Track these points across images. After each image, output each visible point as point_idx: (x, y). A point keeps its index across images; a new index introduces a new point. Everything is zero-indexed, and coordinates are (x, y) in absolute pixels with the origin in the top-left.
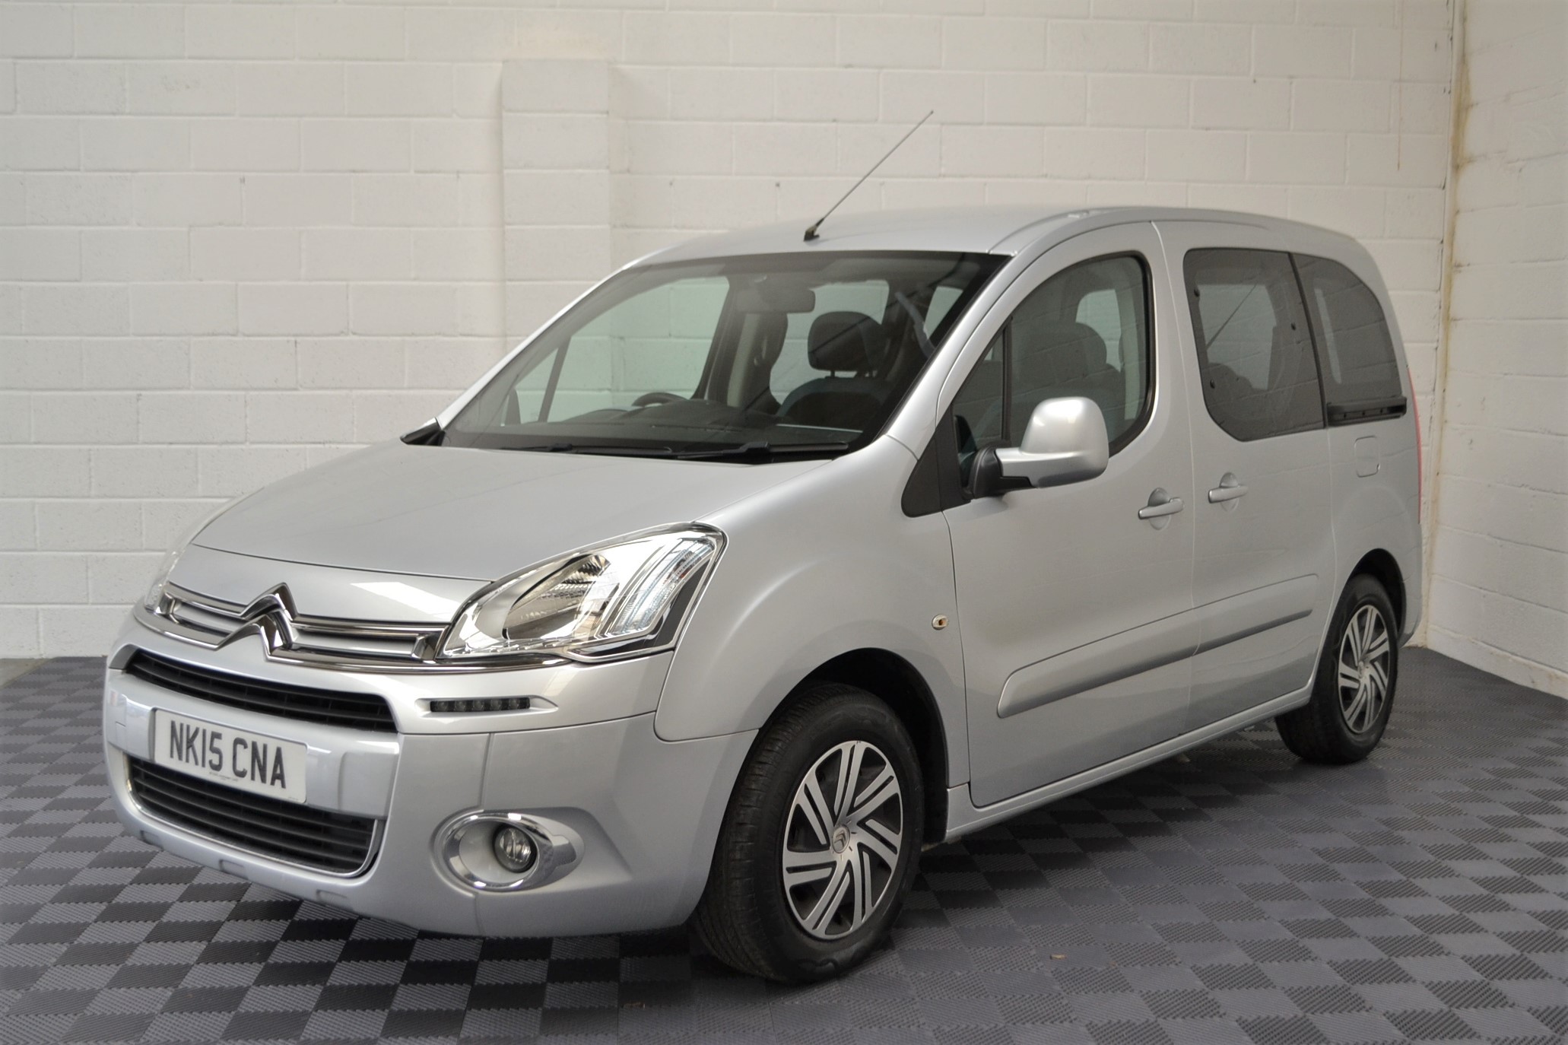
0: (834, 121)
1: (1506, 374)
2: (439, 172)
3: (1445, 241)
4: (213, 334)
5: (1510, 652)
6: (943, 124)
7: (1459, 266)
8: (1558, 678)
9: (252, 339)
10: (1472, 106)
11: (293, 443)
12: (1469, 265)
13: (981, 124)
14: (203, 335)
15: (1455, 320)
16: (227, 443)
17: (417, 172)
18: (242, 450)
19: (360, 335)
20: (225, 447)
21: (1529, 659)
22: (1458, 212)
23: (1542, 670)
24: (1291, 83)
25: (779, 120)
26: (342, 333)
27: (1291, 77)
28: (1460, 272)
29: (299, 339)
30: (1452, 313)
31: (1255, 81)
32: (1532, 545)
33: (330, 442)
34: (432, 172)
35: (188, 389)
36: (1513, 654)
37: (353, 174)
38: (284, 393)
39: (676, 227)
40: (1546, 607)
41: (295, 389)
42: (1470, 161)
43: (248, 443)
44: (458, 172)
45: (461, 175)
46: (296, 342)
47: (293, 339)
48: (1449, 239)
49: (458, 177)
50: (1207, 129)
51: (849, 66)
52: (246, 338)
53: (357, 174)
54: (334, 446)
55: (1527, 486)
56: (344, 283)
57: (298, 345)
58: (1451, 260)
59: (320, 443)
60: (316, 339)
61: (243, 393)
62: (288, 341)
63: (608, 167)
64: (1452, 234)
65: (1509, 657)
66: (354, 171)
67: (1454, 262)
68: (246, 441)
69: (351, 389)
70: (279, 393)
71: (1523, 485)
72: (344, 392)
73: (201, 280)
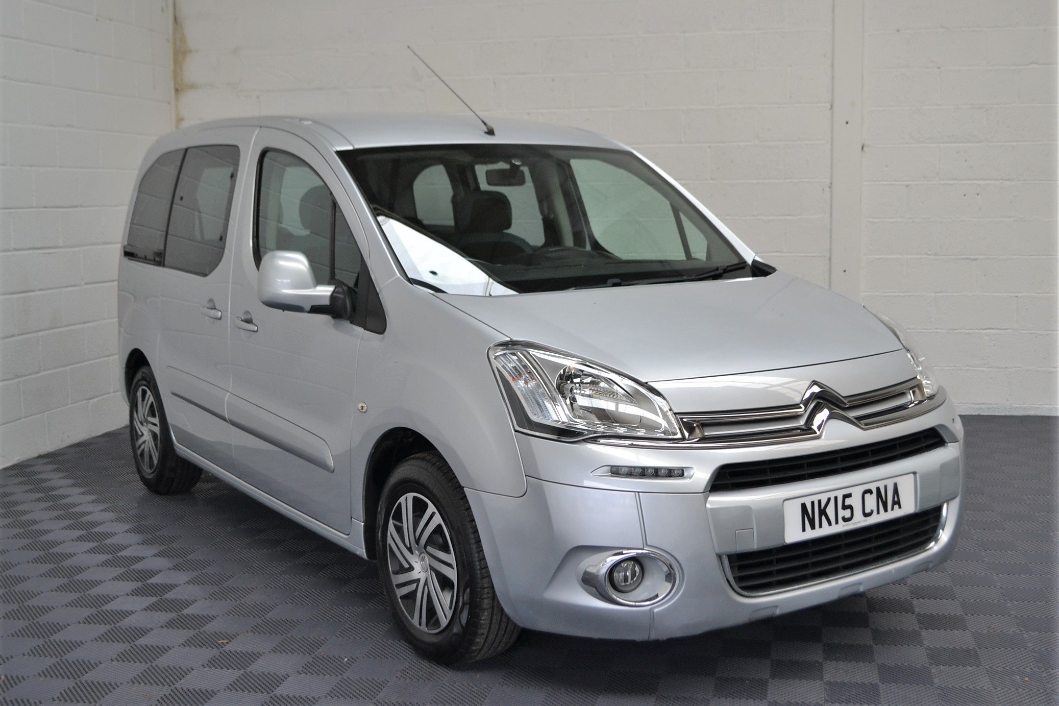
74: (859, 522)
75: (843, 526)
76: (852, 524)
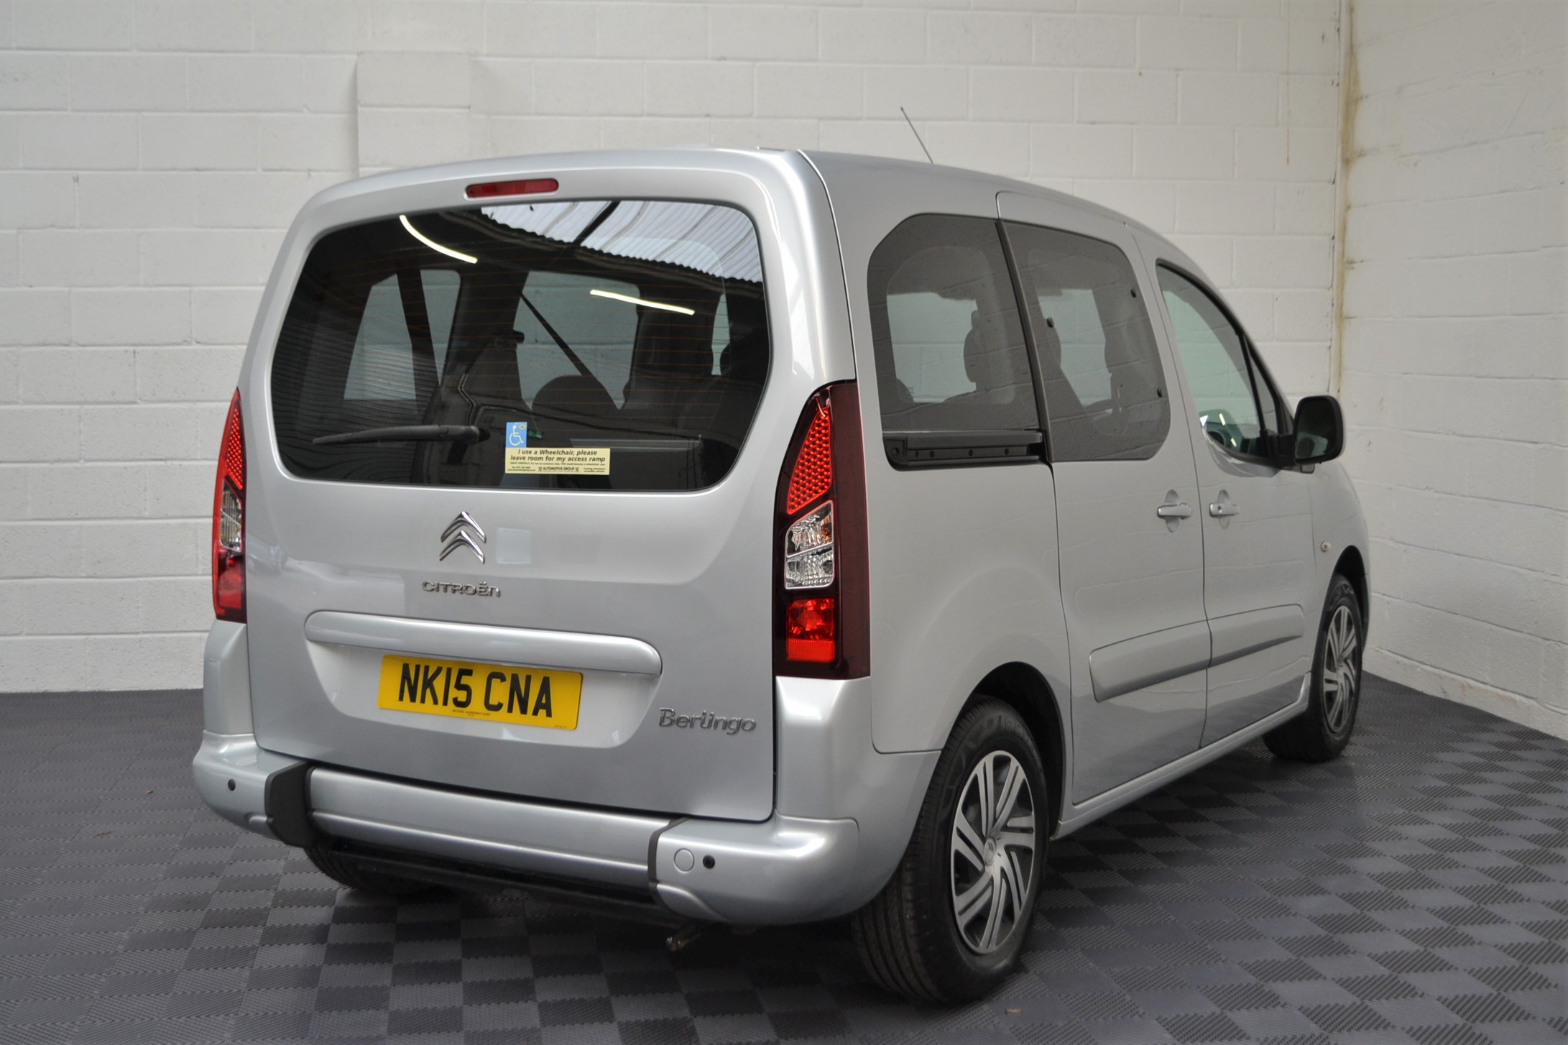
0: (708, 116)
1: (1405, 374)
2: (289, 170)
3: (1336, 237)
4: (44, 345)
5: (1417, 661)
6: (820, 119)
7: (1352, 262)
8: (1471, 687)
9: (86, 348)
10: (1362, 98)
11: (132, 460)
12: (1362, 261)
13: (860, 119)
14: (34, 345)
15: (1349, 318)
16: (60, 461)
17: (265, 170)
18: (77, 468)
19: (205, 344)
20: (56, 465)
21: (1439, 668)
22: (1349, 207)
23: (1452, 679)
24: (1177, 76)
25: (649, 115)
26: (185, 342)
27: (1177, 70)
28: (1353, 268)
29: (138, 349)
30: (1345, 310)
31: (1140, 74)
32: (1438, 550)
33: (173, 459)
34: (281, 170)
35: (16, 403)
36: (1420, 663)
37: (196, 173)
38: (122, 406)
41: (134, 403)
42: (1361, 154)
43: (82, 461)
44: (310, 170)
45: (312, 173)
46: (134, 352)
47: (132, 348)
48: (1340, 235)
49: (309, 176)
50: (1093, 123)
51: (724, 58)
52: (80, 349)
53: (201, 173)
54: (176, 463)
55: (1432, 488)
56: (187, 289)
57: (137, 355)
58: (1343, 256)
59: (161, 460)
60: (156, 348)
61: (77, 407)
62: (126, 351)
64: (1344, 229)
65: (1417, 666)
66: (197, 169)
67: (1345, 259)
68: (80, 458)
69: (195, 401)
70: (117, 406)
71: (1427, 488)
72: (186, 406)
73: (31, 286)
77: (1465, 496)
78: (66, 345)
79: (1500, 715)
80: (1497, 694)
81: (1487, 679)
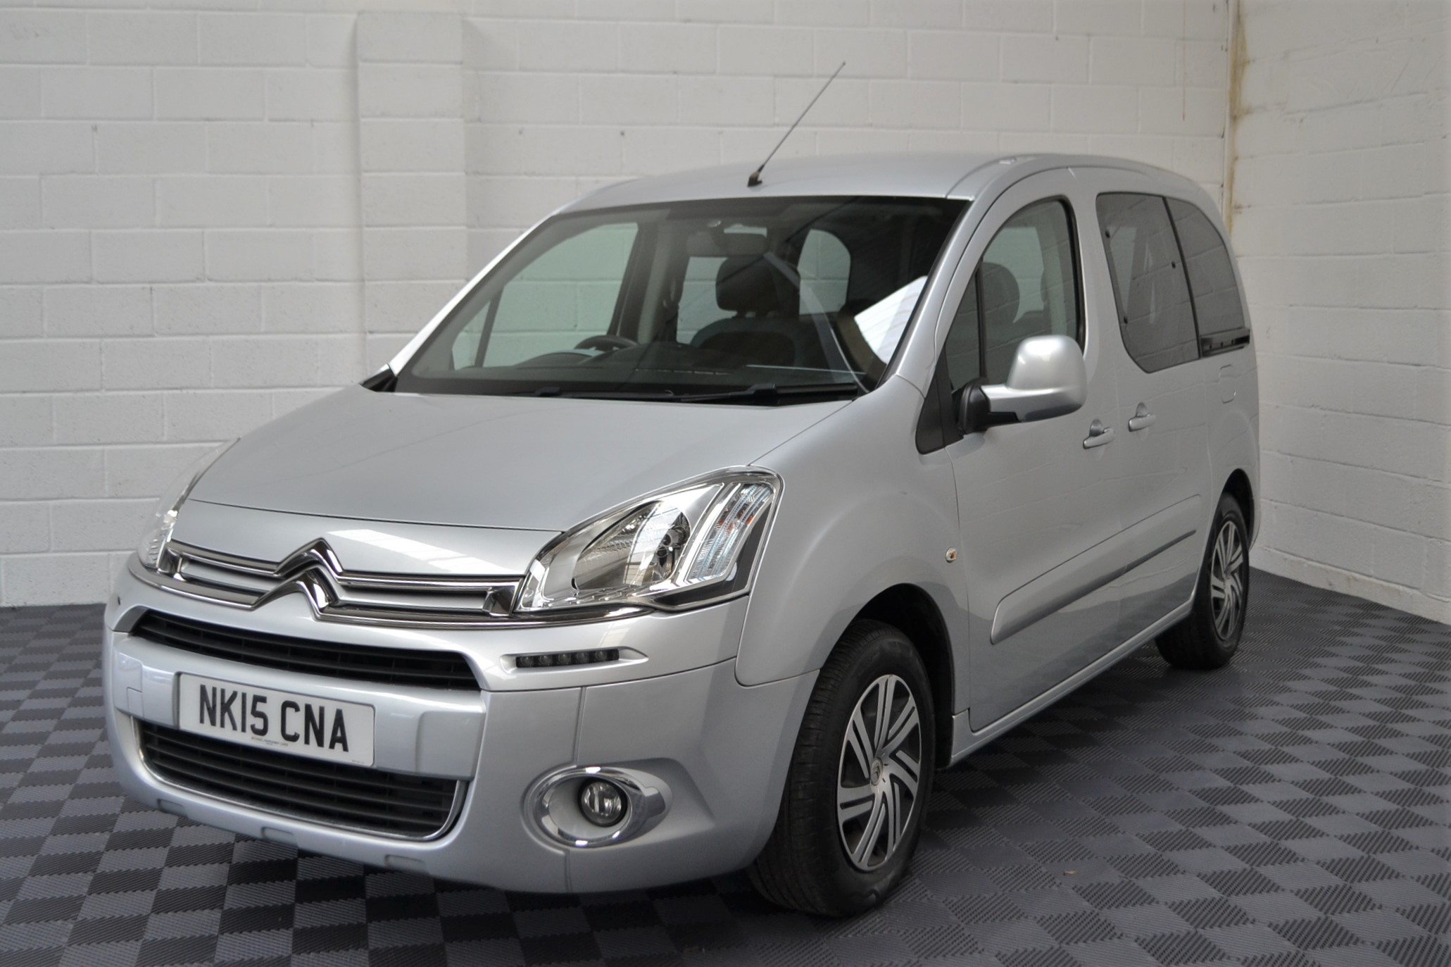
0: (675, 72)
1: (1291, 306)
2: (293, 120)
3: (1225, 185)
4: (67, 282)
5: (1305, 558)
6: (776, 76)
7: (1239, 207)
8: (1356, 580)
9: (106, 286)
10: (1248, 63)
11: (149, 389)
12: (1248, 206)
13: (810, 76)
14: (57, 283)
16: (82, 390)
17: (271, 120)
18: (98, 397)
19: (216, 281)
20: (80, 395)
21: (1325, 564)
22: (1236, 159)
23: (1339, 573)
24: (1089, 41)
25: (623, 71)
26: (198, 279)
27: (1089, 35)
28: (1240, 213)
29: (154, 286)
31: (1057, 39)
32: (1324, 460)
33: (187, 388)
34: (286, 120)
35: (41, 337)
36: (1308, 559)
37: (207, 123)
38: (141, 340)
39: (526, 174)
40: (1342, 516)
41: (152, 336)
42: (1247, 112)
43: (103, 391)
44: (312, 121)
45: (315, 124)
46: (151, 289)
47: (148, 286)
48: (1229, 183)
49: (312, 126)
50: (1016, 82)
51: (688, 21)
52: (100, 286)
53: (211, 123)
54: (191, 391)
55: (1318, 406)
56: (200, 230)
57: (153, 292)
58: (1231, 201)
59: (177, 389)
60: (172, 286)
61: (97, 340)
62: (143, 288)
63: (462, 117)
64: (1232, 177)
65: (1304, 563)
66: (208, 120)
67: (1233, 204)
68: (102, 388)
69: (207, 334)
70: (135, 340)
71: (1313, 406)
72: (200, 338)
73: (53, 228)
74: (275, 743)
75: (253, 738)
76: (266, 741)
77: (1349, 413)
78: (87, 283)
79: (1384, 603)
80: (1382, 586)
81: (1372, 572)
